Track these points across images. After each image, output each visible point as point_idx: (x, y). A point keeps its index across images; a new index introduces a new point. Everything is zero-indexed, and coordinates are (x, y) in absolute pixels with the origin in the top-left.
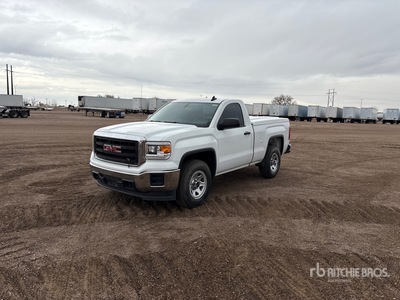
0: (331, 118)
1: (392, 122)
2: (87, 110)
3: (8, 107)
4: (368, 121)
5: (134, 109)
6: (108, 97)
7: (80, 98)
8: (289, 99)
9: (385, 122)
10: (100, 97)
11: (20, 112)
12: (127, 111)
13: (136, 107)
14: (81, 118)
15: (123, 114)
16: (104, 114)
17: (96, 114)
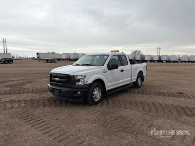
0: (156, 61)
1: (185, 62)
2: (40, 59)
3: (3, 59)
4: (174, 62)
5: (63, 58)
6: (53, 53)
8: (140, 52)
9: (182, 62)
10: (49, 53)
11: (9, 61)
12: (59, 60)
13: (64, 57)
14: (37, 63)
15: (56, 60)
16: (47, 61)
17: (44, 61)
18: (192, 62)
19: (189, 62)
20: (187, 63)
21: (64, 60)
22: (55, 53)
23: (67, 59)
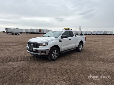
1: (95, 35)
2: (8, 32)
4: (89, 35)
6: (17, 29)
7: (6, 29)
9: (93, 35)
10: (14, 29)
12: (21, 33)
13: (24, 31)
14: (6, 35)
15: (19, 33)
16: (13, 34)
17: (11, 34)
18: (98, 35)
19: (96, 35)
20: (95, 36)
21: (24, 33)
22: (18, 29)
23: (26, 33)
